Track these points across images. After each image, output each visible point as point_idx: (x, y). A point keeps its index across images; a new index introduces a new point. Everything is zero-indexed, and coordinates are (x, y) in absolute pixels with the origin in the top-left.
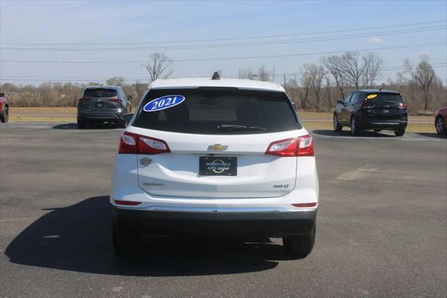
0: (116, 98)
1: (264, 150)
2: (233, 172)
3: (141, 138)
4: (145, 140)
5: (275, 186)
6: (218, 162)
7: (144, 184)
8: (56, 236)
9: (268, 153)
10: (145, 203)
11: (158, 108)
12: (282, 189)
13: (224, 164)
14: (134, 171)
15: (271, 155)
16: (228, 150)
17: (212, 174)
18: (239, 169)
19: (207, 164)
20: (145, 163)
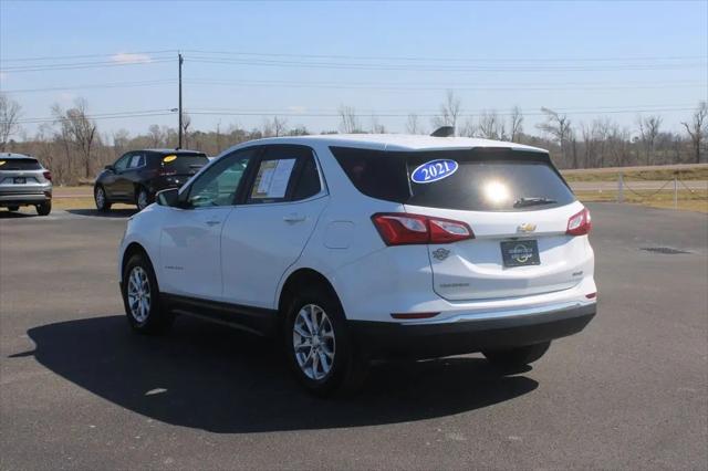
1: (564, 229)
2: (535, 260)
3: (433, 222)
4: (440, 224)
5: (574, 274)
6: (520, 248)
7: (441, 286)
8: (161, 390)
9: (567, 232)
10: (446, 312)
11: (432, 178)
13: (526, 250)
14: (427, 269)
15: (569, 234)
16: (536, 231)
17: (517, 264)
18: (542, 255)
19: (511, 252)
20: (442, 256)
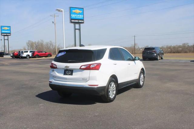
0: (154, 50)
1: (79, 68)
5: (83, 79)
9: (80, 68)
10: (53, 82)
12: (85, 80)
13: (70, 72)
15: (81, 69)
18: (73, 74)
19: (66, 72)
